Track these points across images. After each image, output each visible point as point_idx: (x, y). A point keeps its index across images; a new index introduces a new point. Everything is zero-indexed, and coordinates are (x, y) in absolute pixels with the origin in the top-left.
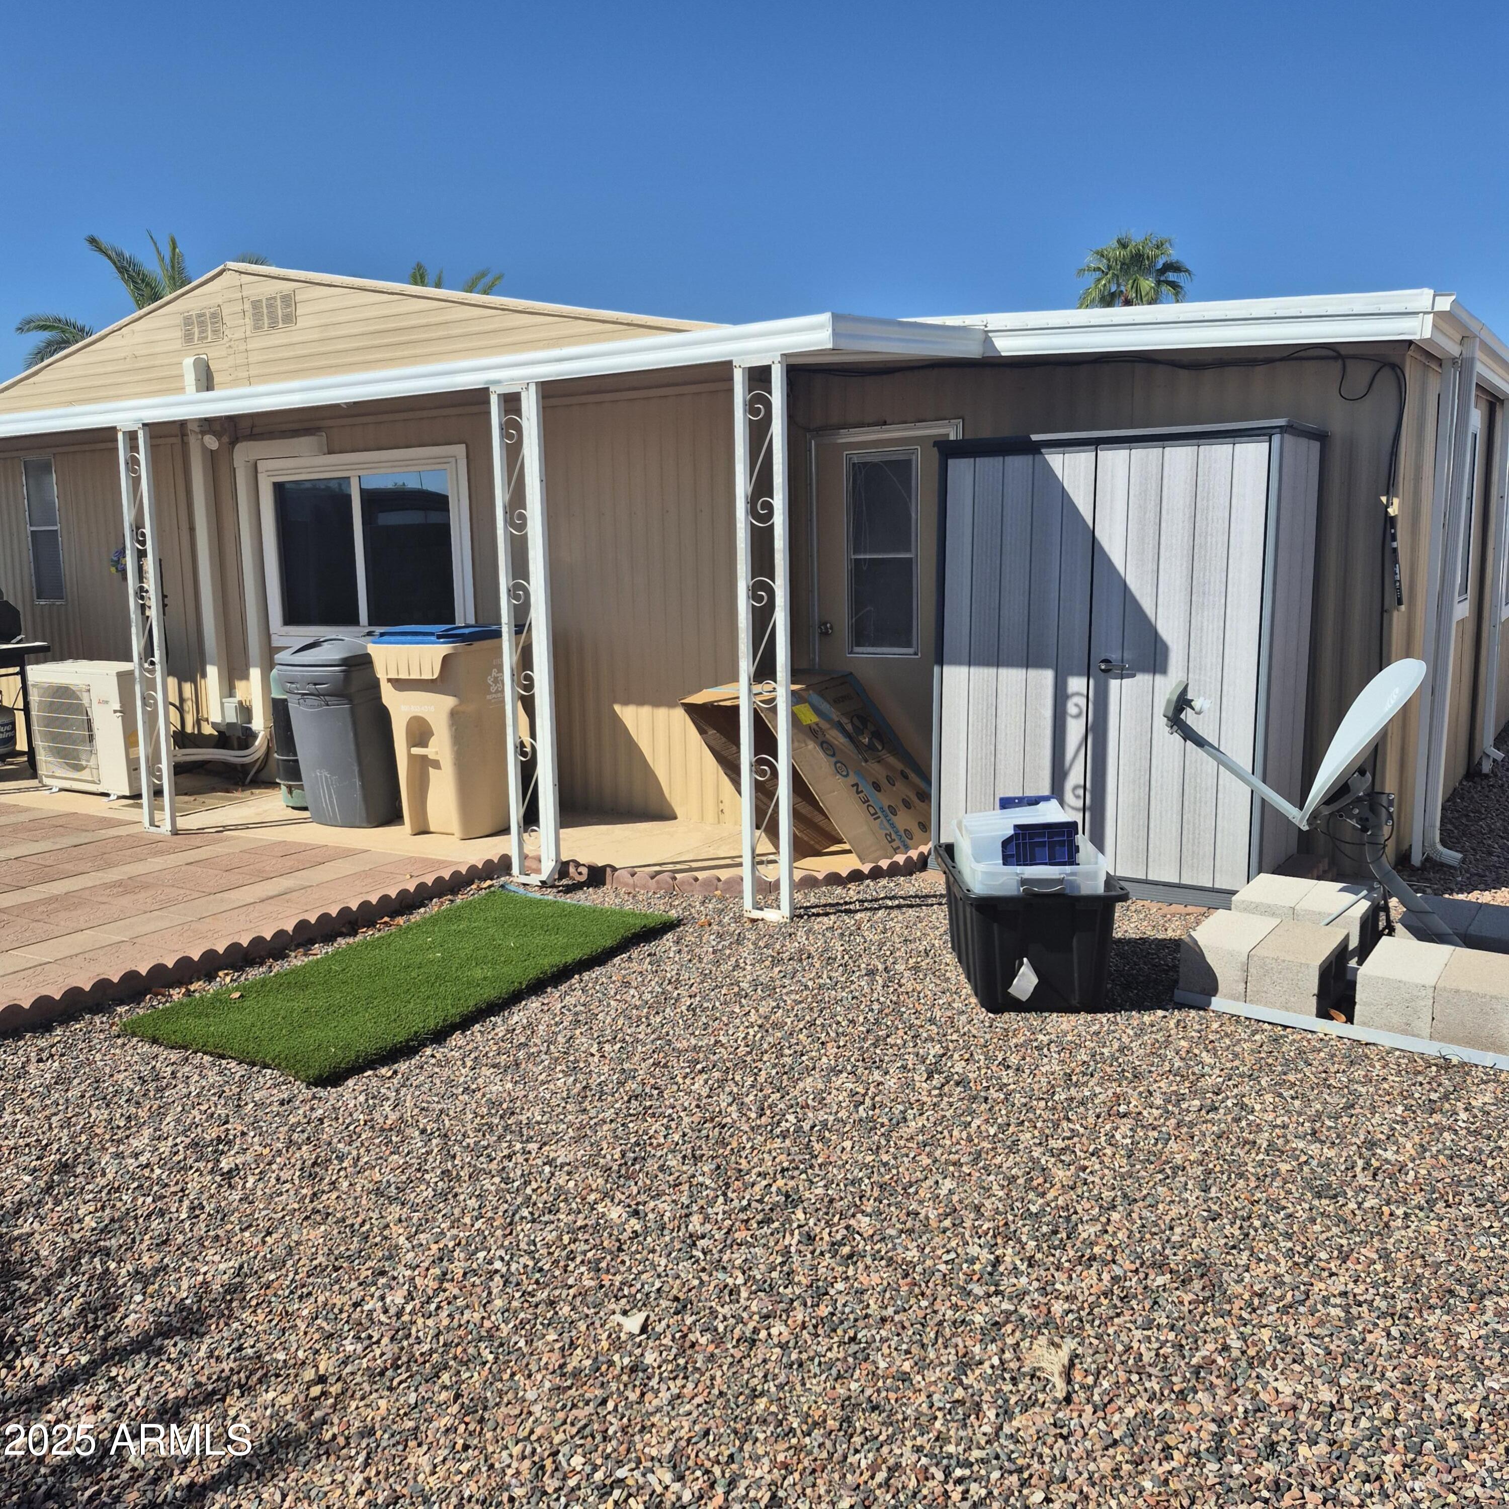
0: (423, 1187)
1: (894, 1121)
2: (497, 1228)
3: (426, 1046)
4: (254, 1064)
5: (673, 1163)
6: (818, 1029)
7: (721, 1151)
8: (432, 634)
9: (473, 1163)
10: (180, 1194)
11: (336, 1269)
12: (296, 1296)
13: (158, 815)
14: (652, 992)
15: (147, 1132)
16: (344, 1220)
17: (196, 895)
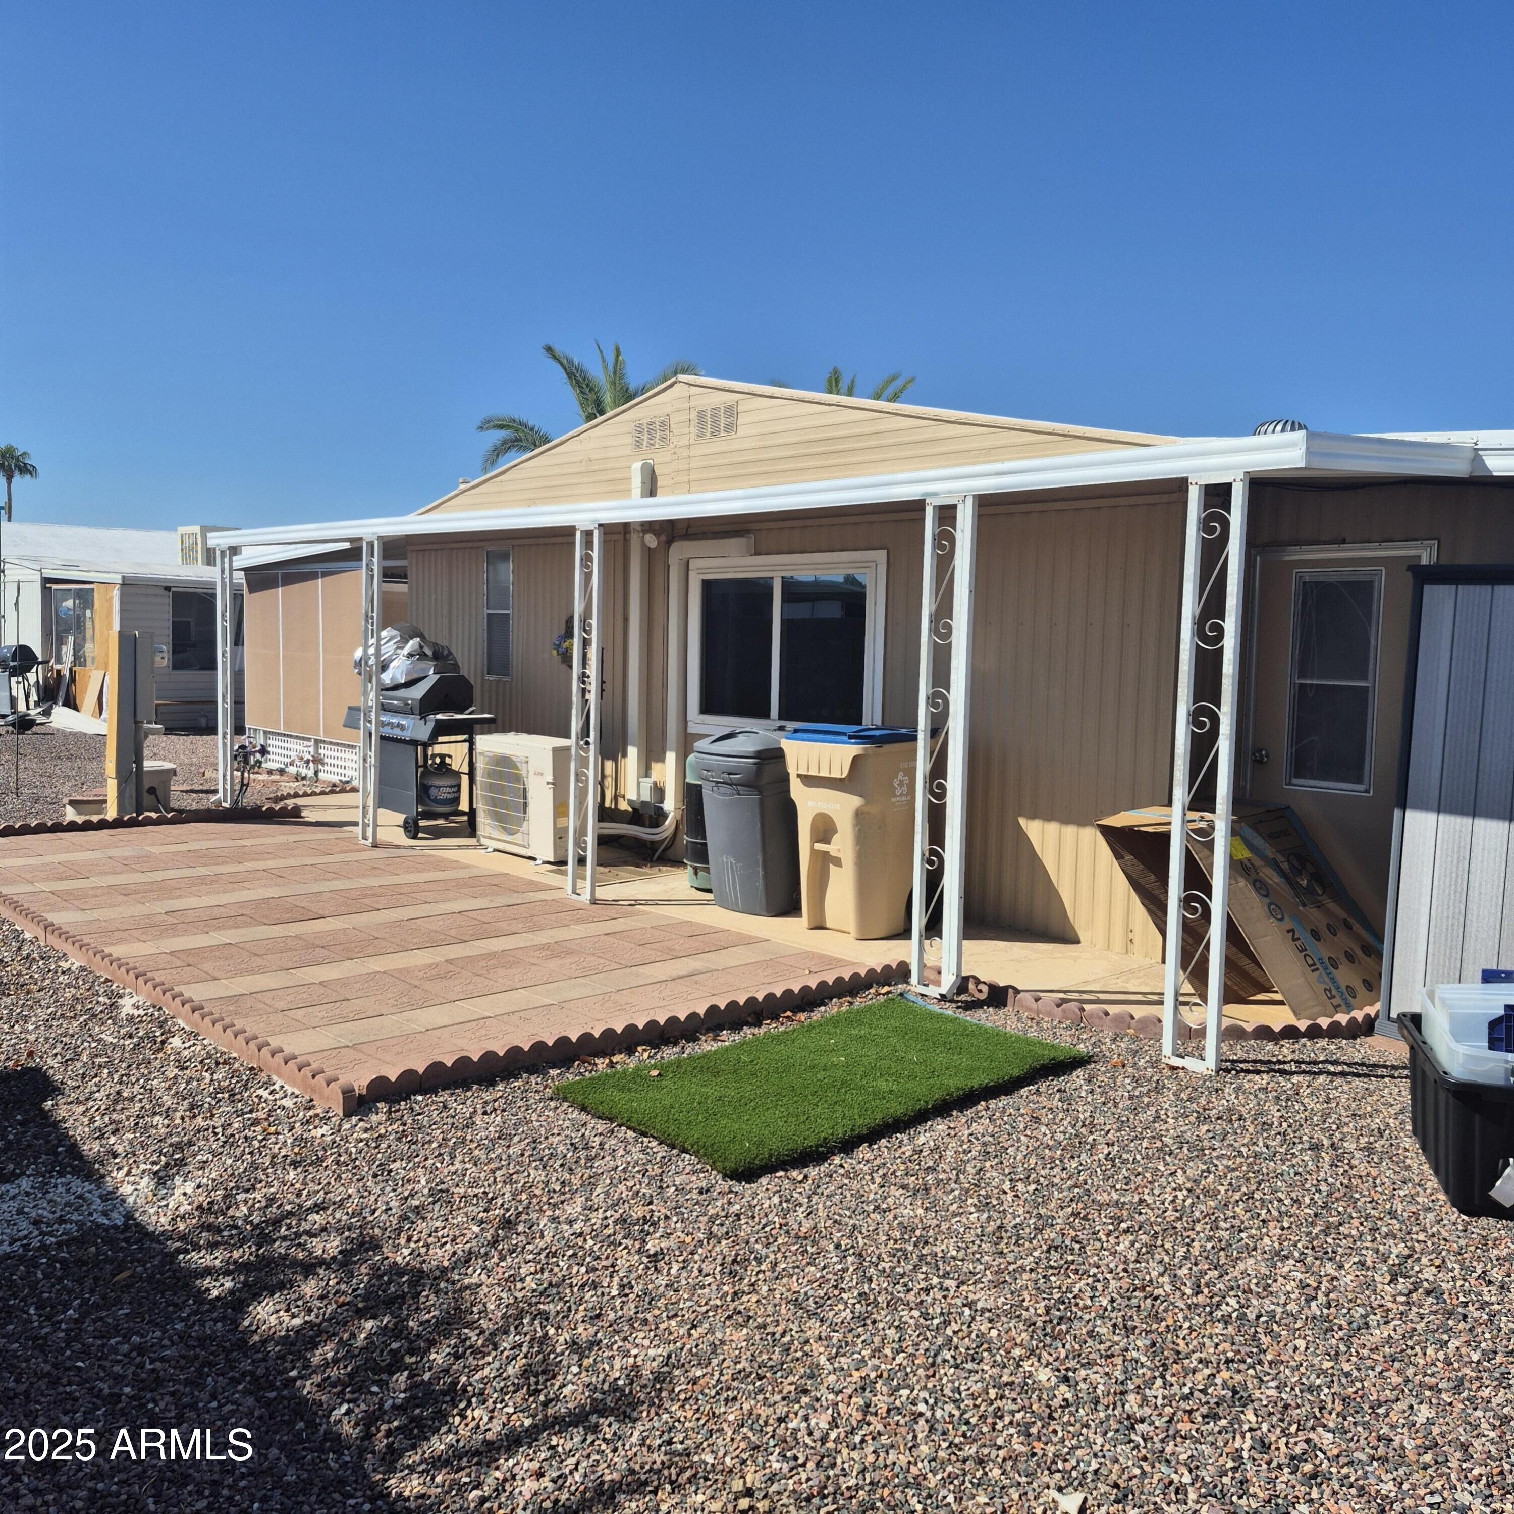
0: (841, 1307)
1: (1355, 1325)
2: (919, 1366)
3: (834, 1154)
4: (673, 1147)
5: (1103, 1330)
6: (1257, 1203)
7: (1155, 1326)
8: (844, 734)
9: (890, 1290)
10: (611, 1269)
11: (760, 1378)
12: (722, 1399)
13: (580, 883)
14: (1064, 1133)
15: (580, 1200)
16: (764, 1326)
17: (614, 966)
